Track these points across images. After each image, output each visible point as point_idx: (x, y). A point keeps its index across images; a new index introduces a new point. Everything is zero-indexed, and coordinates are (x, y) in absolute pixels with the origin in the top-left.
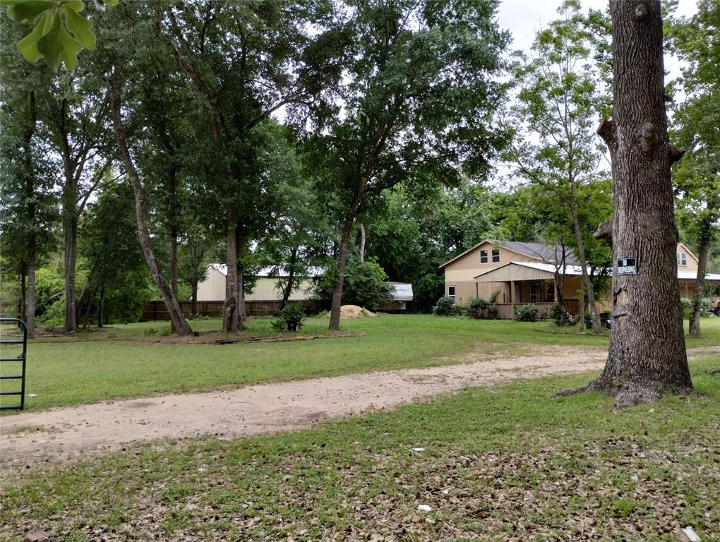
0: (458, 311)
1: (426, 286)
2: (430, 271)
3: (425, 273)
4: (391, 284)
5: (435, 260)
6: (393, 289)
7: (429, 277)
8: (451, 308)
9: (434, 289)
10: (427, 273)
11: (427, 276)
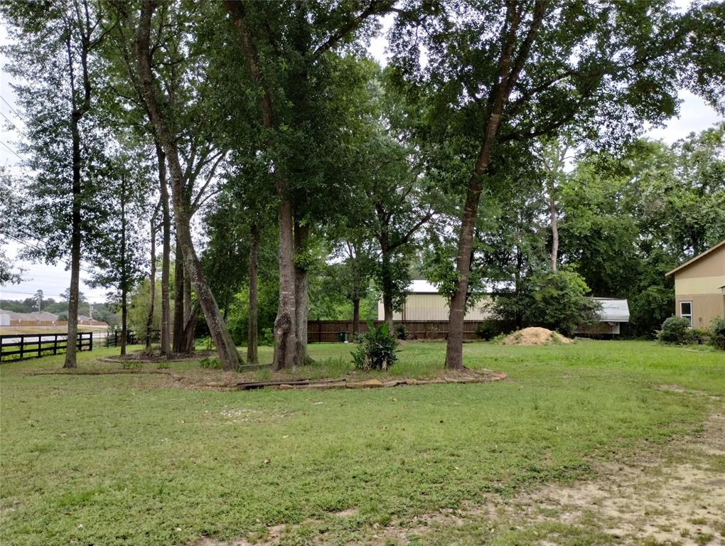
0: (697, 338)
1: (649, 303)
2: (654, 283)
3: (646, 284)
4: (595, 300)
5: (661, 267)
6: (599, 306)
7: (652, 290)
8: (684, 334)
9: (660, 307)
10: (650, 285)
11: (649, 289)
